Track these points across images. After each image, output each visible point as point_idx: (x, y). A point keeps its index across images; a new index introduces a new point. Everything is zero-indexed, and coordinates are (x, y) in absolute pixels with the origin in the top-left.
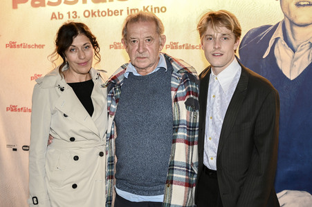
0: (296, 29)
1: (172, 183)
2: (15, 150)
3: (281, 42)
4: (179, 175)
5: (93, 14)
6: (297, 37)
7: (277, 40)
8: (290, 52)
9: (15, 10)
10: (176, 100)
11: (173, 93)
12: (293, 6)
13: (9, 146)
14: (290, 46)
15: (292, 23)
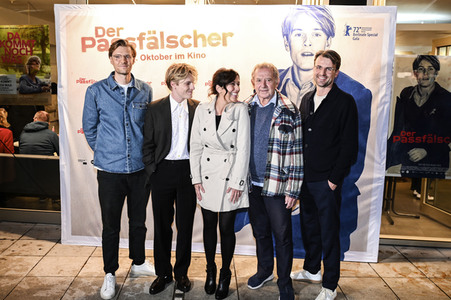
0: (301, 72)
1: (269, 177)
2: (85, 163)
3: (291, 82)
4: (274, 174)
5: (148, 58)
6: (302, 78)
7: (287, 80)
8: (297, 90)
9: (84, 54)
10: (274, 125)
11: (273, 121)
12: (299, 56)
13: (79, 161)
14: (297, 85)
15: (299, 68)
